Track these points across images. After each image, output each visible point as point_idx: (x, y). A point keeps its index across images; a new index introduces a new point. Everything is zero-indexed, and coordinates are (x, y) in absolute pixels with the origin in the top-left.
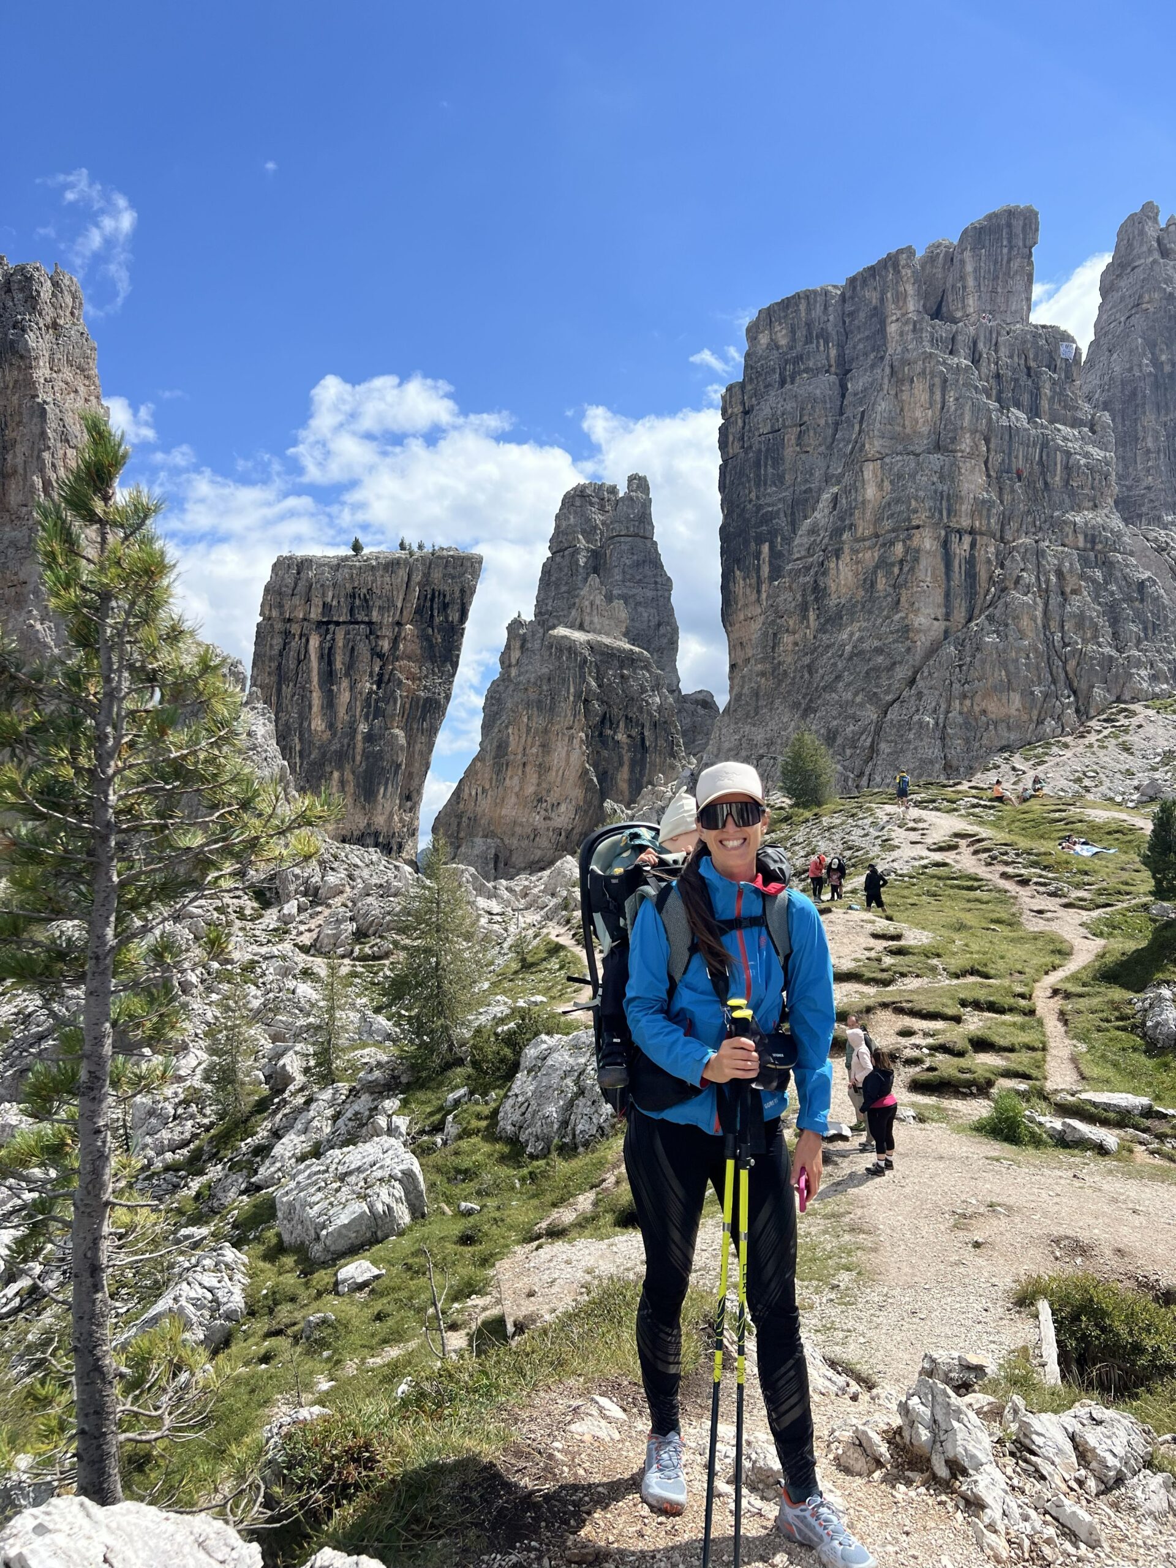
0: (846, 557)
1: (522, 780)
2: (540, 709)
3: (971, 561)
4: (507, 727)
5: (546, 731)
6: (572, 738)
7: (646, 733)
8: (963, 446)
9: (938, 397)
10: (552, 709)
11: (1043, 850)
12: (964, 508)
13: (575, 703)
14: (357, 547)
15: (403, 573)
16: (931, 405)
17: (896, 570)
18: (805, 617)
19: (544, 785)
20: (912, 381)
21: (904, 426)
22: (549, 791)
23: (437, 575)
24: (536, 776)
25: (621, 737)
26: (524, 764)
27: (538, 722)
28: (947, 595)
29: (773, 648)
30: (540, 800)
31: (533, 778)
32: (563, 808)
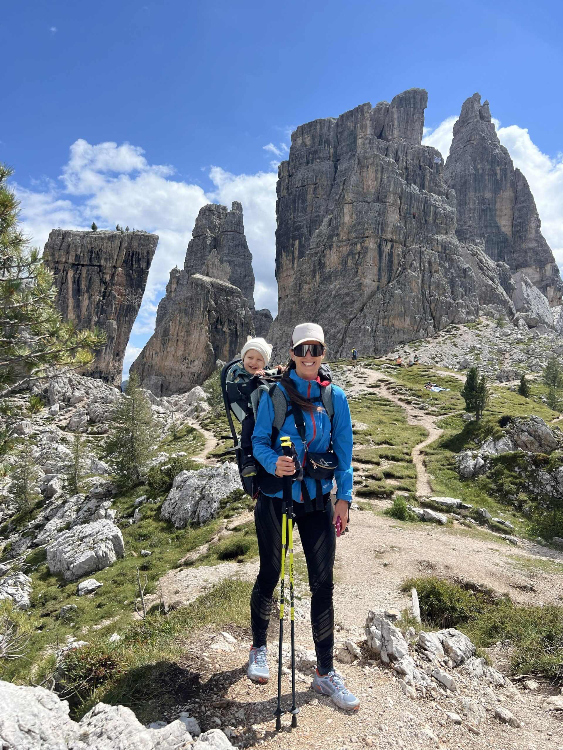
0: (334, 249)
1: (176, 349)
2: (186, 314)
3: (391, 255)
4: (169, 322)
5: (189, 325)
6: (201, 329)
7: (238, 328)
8: (390, 200)
9: (379, 175)
10: (192, 314)
11: (418, 388)
12: (389, 229)
13: (204, 311)
14: (94, 227)
15: (117, 242)
16: (376, 179)
17: (357, 257)
18: (314, 277)
19: (187, 351)
20: (368, 167)
21: (363, 188)
22: (189, 354)
23: (135, 244)
24: (183, 346)
25: (226, 329)
26: (177, 340)
27: (185, 320)
28: (379, 270)
29: (299, 291)
30: (185, 359)
31: (182, 348)
32: (196, 363)
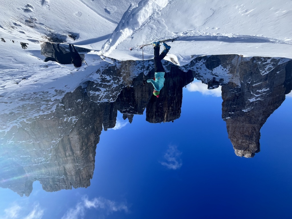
2: (144, 101)
5: (142, 98)
14: (173, 122)
19: (141, 88)
24: (143, 90)
27: (144, 99)
